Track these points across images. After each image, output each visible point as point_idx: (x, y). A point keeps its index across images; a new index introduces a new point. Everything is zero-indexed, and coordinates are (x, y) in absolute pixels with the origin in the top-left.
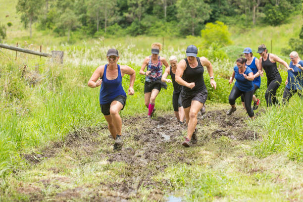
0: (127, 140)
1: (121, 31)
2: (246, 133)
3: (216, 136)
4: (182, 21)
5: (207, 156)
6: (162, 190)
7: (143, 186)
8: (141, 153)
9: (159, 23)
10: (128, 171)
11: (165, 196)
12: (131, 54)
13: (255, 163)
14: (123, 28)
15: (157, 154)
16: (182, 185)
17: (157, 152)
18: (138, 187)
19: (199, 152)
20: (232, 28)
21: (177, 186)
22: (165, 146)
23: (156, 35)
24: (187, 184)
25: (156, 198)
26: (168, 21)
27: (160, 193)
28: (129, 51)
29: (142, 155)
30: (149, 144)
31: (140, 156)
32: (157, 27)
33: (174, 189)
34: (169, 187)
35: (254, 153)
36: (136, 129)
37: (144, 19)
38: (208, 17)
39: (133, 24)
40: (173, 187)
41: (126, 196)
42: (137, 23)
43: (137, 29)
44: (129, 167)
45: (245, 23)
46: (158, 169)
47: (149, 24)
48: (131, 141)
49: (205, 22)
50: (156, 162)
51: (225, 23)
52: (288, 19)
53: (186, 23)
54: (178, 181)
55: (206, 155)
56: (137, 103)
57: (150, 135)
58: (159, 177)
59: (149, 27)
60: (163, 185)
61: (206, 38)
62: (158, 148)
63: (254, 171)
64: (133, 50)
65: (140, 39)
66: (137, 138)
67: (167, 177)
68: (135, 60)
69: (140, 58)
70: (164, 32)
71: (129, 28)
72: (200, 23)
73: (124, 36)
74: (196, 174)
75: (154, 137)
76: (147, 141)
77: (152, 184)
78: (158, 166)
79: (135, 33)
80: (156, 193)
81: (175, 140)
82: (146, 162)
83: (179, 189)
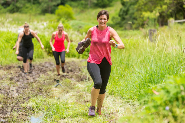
0: (5, 80)
1: (3, 10)
2: (82, 77)
3: (62, 78)
4: (43, 4)
5: (56, 92)
6: (26, 113)
7: (14, 110)
8: (14, 89)
9: (28, 5)
10: (5, 100)
11: (28, 117)
12: (9, 25)
13: (87, 96)
14: (5, 8)
15: (24, 89)
16: (40, 109)
17: (24, 88)
18: (11, 111)
19: (51, 88)
20: (75, 9)
21: (37, 110)
22: (29, 84)
23: (26, 13)
24: (43, 109)
25: (22, 118)
26: (34, 4)
27: (25, 115)
28: (8, 23)
29: (14, 90)
30: (19, 83)
31: (13, 91)
32: (27, 8)
33: (34, 112)
34: (31, 111)
35: (86, 90)
36: (11, 73)
37: (18, 3)
38: (59, 2)
39: (11, 6)
40: (34, 111)
41: (3, 116)
42: (14, 5)
43: (13, 9)
44: (6, 97)
45: (84, 6)
46: (24, 99)
47: (21, 5)
48: (8, 81)
49: (58, 5)
50: (24, 95)
51: (71, 5)
52: (111, 4)
53: (45, 5)
54: (37, 107)
55: (56, 90)
56: (12, 57)
57: (20, 77)
58: (25, 105)
59: (21, 8)
60: (27, 110)
61: (59, 15)
62: (25, 86)
63: (86, 101)
64: (10, 23)
65: (16, 15)
66: (11, 79)
67: (30, 104)
68: (12, 29)
69: (15, 28)
70: (31, 11)
71: (9, 8)
72: (54, 6)
73: (5, 13)
74: (49, 103)
75: (23, 79)
76: (18, 81)
77: (20, 109)
78: (24, 98)
79: (12, 11)
80: (23, 115)
81: (36, 81)
82: (17, 94)
83: (38, 112)
